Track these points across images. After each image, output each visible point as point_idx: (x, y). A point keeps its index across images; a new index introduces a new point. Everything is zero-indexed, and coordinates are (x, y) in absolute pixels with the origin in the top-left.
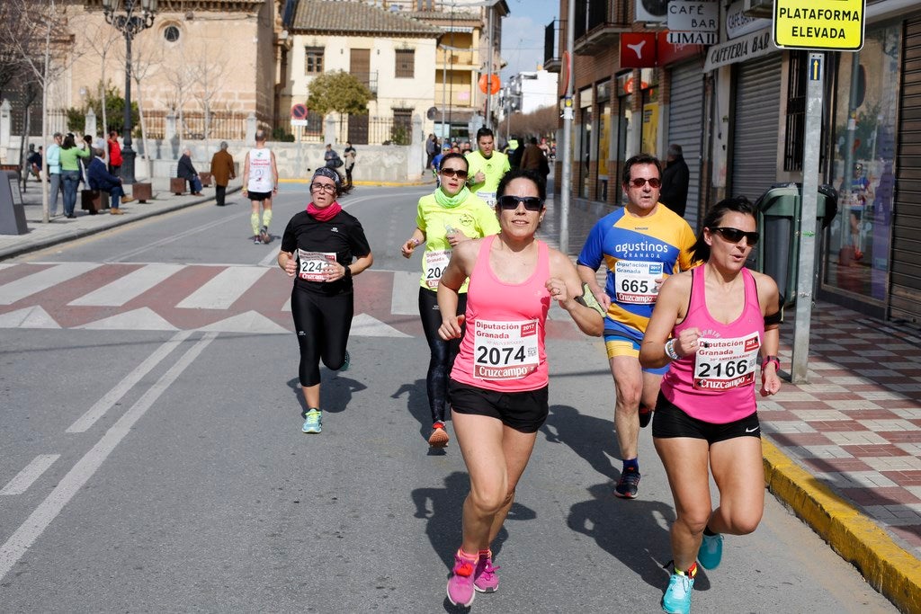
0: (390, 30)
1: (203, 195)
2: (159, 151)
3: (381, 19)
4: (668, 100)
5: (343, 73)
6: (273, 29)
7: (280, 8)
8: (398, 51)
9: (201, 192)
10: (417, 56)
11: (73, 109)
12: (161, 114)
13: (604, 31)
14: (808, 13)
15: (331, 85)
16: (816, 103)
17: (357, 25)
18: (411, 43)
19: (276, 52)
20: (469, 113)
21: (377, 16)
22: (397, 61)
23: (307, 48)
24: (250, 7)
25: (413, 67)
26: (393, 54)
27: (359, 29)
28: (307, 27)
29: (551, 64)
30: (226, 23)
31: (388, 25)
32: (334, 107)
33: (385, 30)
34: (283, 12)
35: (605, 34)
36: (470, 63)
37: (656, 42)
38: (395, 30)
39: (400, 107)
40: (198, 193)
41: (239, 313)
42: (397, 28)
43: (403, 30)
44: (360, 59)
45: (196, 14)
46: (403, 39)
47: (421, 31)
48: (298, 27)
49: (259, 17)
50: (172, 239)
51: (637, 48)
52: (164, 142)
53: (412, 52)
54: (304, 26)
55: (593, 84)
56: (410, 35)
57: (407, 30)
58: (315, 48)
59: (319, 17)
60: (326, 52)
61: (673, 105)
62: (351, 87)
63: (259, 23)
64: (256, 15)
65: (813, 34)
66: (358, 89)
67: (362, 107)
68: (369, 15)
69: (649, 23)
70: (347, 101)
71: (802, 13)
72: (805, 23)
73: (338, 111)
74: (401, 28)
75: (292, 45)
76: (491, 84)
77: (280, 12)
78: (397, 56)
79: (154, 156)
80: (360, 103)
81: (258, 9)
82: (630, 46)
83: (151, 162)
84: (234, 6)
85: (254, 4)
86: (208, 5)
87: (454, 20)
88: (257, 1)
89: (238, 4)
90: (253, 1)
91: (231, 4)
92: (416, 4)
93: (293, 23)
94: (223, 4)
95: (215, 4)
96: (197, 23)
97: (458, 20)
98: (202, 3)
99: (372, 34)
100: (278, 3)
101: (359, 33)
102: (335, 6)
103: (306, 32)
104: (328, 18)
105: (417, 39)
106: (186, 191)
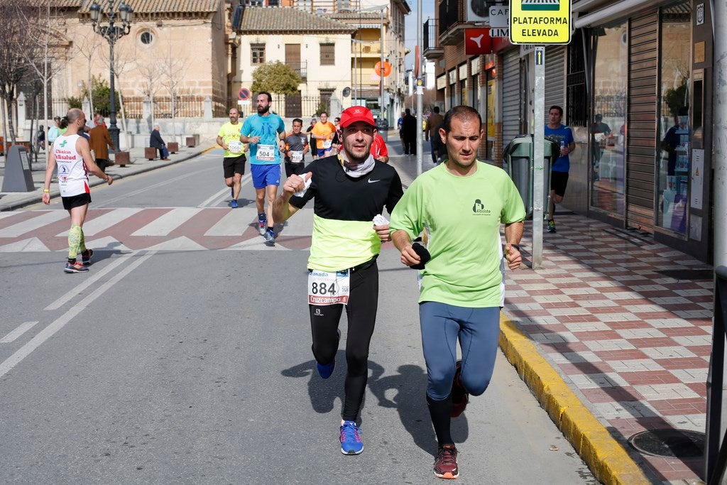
0: (315, 28)
1: (170, 160)
2: (138, 127)
3: (308, 20)
4: (501, 77)
5: (279, 63)
6: (225, 31)
7: (230, 14)
8: (322, 45)
10: (337, 49)
11: (73, 97)
12: (138, 99)
13: (457, 27)
14: (532, 20)
15: (270, 73)
16: (541, 80)
17: (290, 26)
18: (331, 38)
19: (227, 49)
20: (380, 90)
21: (305, 18)
22: (321, 52)
23: (252, 45)
24: (205, 15)
25: (333, 56)
27: (291, 29)
28: (251, 28)
29: (428, 52)
30: (187, 28)
31: (314, 25)
32: (273, 90)
33: (312, 29)
34: (232, 18)
35: (459, 30)
36: (379, 52)
38: (319, 28)
39: (325, 88)
40: (166, 158)
41: (173, 238)
42: (321, 27)
43: (325, 29)
44: (293, 52)
45: (165, 22)
46: (325, 36)
47: (339, 28)
48: (245, 29)
49: (213, 23)
50: (139, 192)
51: (478, 40)
52: (142, 120)
53: (333, 45)
54: (249, 28)
55: (456, 67)
56: (331, 32)
57: (329, 29)
58: (258, 44)
59: (261, 21)
60: (267, 47)
61: (505, 81)
62: (285, 74)
63: (212, 27)
64: (210, 21)
65: (537, 34)
66: (290, 75)
67: (294, 89)
68: (299, 18)
69: (477, 22)
70: (282, 85)
71: (528, 20)
72: (530, 27)
73: (276, 92)
74: (323, 26)
75: (240, 42)
76: (384, 69)
77: (229, 18)
78: (321, 49)
79: (134, 132)
80: (293, 86)
81: (211, 16)
82: (472, 39)
83: (133, 136)
84: (193, 15)
85: (209, 13)
86: (173, 15)
87: (366, 19)
88: (211, 10)
89: (197, 14)
90: (207, 10)
91: (190, 14)
92: (336, 7)
93: (241, 25)
94: (185, 13)
95: (179, 14)
96: (165, 29)
97: (369, 19)
98: (168, 14)
99: (301, 32)
100: (228, 12)
101: (291, 32)
102: (272, 13)
103: (251, 32)
104: (268, 21)
105: (336, 35)
106: (157, 157)
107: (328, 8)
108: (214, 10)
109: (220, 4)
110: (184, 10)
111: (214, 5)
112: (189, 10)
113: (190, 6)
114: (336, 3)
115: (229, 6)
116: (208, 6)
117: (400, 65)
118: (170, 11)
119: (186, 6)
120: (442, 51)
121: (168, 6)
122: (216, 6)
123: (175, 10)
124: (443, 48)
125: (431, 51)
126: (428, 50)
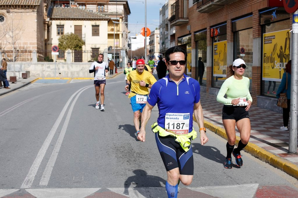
0: (90, 18)
1: (10, 88)
3: (86, 14)
5: (72, 34)
6: (43, 17)
7: (46, 9)
8: (93, 26)
9: (9, 87)
10: (100, 28)
15: (67, 39)
17: (77, 16)
18: (97, 23)
19: (45, 26)
20: (119, 49)
21: (84, 13)
22: (93, 30)
23: (57, 25)
24: (33, 7)
25: (99, 32)
26: (91, 27)
27: (78, 17)
28: (57, 17)
30: (23, 14)
31: (89, 16)
32: (69, 48)
33: (88, 18)
34: (47, 11)
36: (119, 31)
38: (91, 18)
39: (94, 47)
40: (7, 87)
42: (92, 17)
43: (95, 18)
44: (78, 29)
45: (11, 10)
46: (95, 21)
47: (102, 18)
48: (54, 17)
49: (37, 11)
53: (98, 26)
54: (56, 17)
56: (97, 19)
57: (96, 18)
58: (60, 25)
59: (62, 13)
60: (65, 27)
62: (76, 39)
63: (37, 13)
64: (36, 10)
66: (79, 40)
67: (81, 47)
68: (81, 13)
70: (75, 45)
73: (71, 49)
75: (51, 24)
77: (46, 11)
78: (93, 28)
80: (80, 46)
81: (37, 8)
84: (27, 7)
85: (35, 6)
86: (16, 7)
87: (112, 15)
88: (36, 4)
89: (29, 6)
90: (34, 4)
91: (25, 6)
92: (98, 9)
93: (52, 15)
94: (22, 6)
95: (19, 6)
96: (11, 14)
97: (114, 15)
98: (13, 6)
99: (82, 19)
100: (45, 7)
101: (77, 19)
102: (67, 10)
103: (57, 19)
104: (65, 14)
105: (100, 21)
106: (2, 86)
107: (94, 10)
108: (39, 4)
109: (41, 3)
110: (22, 4)
111: (38, 2)
112: (24, 4)
113: (25, 2)
114: (98, 7)
115: (46, 4)
116: (35, 2)
117: (126, 38)
118: (14, 4)
119: (23, 2)
120: (187, 20)
121: (13, 2)
122: (39, 2)
123: (17, 4)
124: (188, 18)
125: (181, 20)
126: (179, 19)
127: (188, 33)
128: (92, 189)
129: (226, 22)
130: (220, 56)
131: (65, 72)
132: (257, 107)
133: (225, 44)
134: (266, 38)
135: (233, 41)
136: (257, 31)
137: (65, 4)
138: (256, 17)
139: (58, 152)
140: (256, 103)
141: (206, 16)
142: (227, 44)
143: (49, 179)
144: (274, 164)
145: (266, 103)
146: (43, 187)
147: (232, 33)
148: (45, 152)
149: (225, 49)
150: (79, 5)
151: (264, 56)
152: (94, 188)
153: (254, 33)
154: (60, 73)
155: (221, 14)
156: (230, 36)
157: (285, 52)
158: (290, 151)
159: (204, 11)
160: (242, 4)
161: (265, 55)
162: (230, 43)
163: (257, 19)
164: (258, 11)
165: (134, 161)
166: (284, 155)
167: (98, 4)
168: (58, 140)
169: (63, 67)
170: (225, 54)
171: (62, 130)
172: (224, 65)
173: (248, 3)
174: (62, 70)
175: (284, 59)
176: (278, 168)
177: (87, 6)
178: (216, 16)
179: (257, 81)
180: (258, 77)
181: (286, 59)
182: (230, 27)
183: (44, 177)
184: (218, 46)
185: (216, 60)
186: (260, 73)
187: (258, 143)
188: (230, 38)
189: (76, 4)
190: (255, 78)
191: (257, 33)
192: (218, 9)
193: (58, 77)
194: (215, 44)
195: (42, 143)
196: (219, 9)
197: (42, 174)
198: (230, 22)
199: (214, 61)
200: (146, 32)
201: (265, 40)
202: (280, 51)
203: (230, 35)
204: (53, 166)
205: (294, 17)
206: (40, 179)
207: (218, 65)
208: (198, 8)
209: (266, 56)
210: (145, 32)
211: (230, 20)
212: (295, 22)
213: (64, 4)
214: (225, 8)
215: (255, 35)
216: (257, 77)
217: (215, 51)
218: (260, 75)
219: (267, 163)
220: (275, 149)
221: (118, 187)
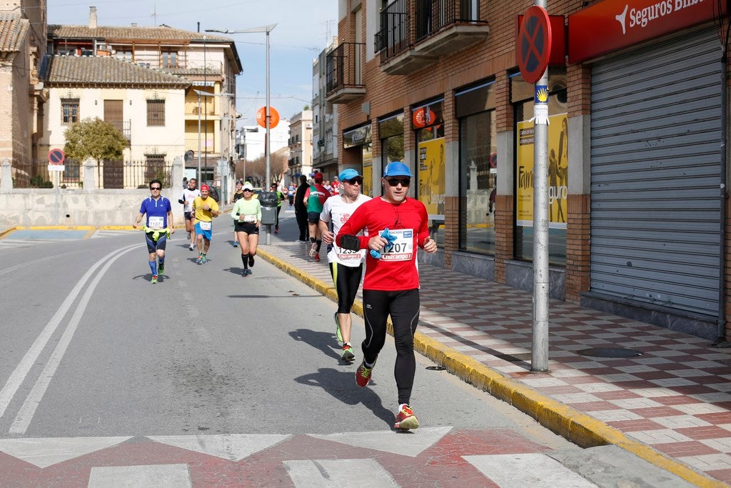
0: (141, 82)
3: (132, 72)
4: (588, 108)
5: (98, 121)
6: (29, 81)
7: (35, 60)
8: (149, 101)
10: (167, 105)
15: (87, 133)
17: (110, 79)
18: (161, 94)
19: (33, 103)
20: (213, 158)
21: (128, 70)
22: (149, 111)
23: (63, 100)
24: (4, 56)
25: (163, 116)
26: (145, 105)
27: (112, 81)
28: (62, 80)
29: (340, 92)
31: (139, 77)
32: (91, 154)
33: (137, 82)
34: (39, 66)
35: (455, 34)
36: (213, 114)
37: (566, 28)
38: (146, 82)
39: (153, 153)
42: (148, 80)
43: (154, 82)
44: (113, 109)
46: (154, 90)
47: (170, 82)
48: (54, 80)
49: (13, 66)
53: (163, 101)
54: (58, 80)
55: (407, 108)
56: (160, 86)
57: (158, 82)
58: (70, 100)
59: (74, 71)
60: (81, 103)
61: (596, 115)
62: (107, 134)
63: (13, 71)
64: (11, 64)
66: (114, 136)
67: (119, 153)
68: (121, 69)
70: (104, 148)
73: (95, 157)
74: (151, 80)
75: (48, 96)
77: (35, 65)
78: (148, 106)
80: (117, 149)
81: (12, 58)
85: (8, 53)
87: (197, 75)
88: (12, 49)
90: (6, 49)
92: (161, 61)
93: (49, 76)
97: (201, 75)
99: (124, 86)
100: (33, 57)
101: (112, 85)
102: (88, 61)
103: (61, 85)
104: (82, 72)
105: (166, 90)
107: (152, 63)
108: (18, 50)
109: (23, 47)
111: (16, 44)
114: (161, 57)
115: (35, 49)
116: (7, 44)
117: (232, 131)
120: (363, 91)
122: (18, 44)
124: (364, 86)
125: (348, 90)
126: (344, 88)
127: (365, 120)
128: (117, 437)
129: (442, 96)
130: (431, 174)
131: (80, 212)
132: (507, 285)
133: (442, 146)
134: (523, 133)
135: (458, 139)
136: (505, 116)
137: (83, 49)
138: (502, 86)
139: (52, 375)
140: (504, 278)
141: (403, 82)
142: (445, 146)
143: (29, 422)
144: (498, 392)
145: (523, 276)
146: (17, 436)
147: (455, 121)
148: (23, 377)
149: (441, 157)
150: (117, 51)
151: (521, 172)
152: (119, 436)
153: (500, 121)
154: (68, 216)
155: (433, 78)
156: (451, 128)
157: (559, 164)
158: (534, 367)
159: (396, 69)
160: (475, 56)
161: (522, 170)
162: (451, 143)
163: (505, 90)
164: (505, 72)
165: (210, 390)
166: (519, 375)
167: (162, 47)
168: (53, 355)
169: (76, 201)
170: (442, 168)
171: (64, 335)
172: (440, 194)
173: (487, 55)
174: (72, 208)
175: (558, 179)
176: (503, 400)
177: (136, 52)
178: (422, 83)
179: (504, 227)
180: (508, 218)
181: (561, 178)
182: (451, 106)
183: (20, 419)
184: (428, 151)
185: (424, 182)
186: (512, 209)
187: (476, 354)
188: (451, 132)
189: (110, 48)
190: (502, 222)
191: (505, 120)
192: (426, 67)
193: (62, 224)
194: (421, 144)
195: (17, 361)
196: (429, 65)
197: (15, 414)
198: (451, 95)
199: (421, 184)
200: (268, 118)
201: (521, 136)
202: (551, 161)
203: (451, 125)
204: (39, 400)
205: (536, 91)
206: (11, 424)
207: (429, 193)
208: (383, 63)
209: (522, 172)
210: (266, 117)
211: (451, 92)
212: (539, 102)
213: (79, 47)
214: (442, 64)
215: (500, 126)
216: (504, 218)
217: (422, 160)
218: (512, 214)
219: (486, 393)
220: (508, 365)
221: (168, 435)
